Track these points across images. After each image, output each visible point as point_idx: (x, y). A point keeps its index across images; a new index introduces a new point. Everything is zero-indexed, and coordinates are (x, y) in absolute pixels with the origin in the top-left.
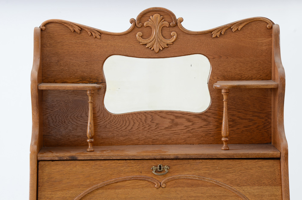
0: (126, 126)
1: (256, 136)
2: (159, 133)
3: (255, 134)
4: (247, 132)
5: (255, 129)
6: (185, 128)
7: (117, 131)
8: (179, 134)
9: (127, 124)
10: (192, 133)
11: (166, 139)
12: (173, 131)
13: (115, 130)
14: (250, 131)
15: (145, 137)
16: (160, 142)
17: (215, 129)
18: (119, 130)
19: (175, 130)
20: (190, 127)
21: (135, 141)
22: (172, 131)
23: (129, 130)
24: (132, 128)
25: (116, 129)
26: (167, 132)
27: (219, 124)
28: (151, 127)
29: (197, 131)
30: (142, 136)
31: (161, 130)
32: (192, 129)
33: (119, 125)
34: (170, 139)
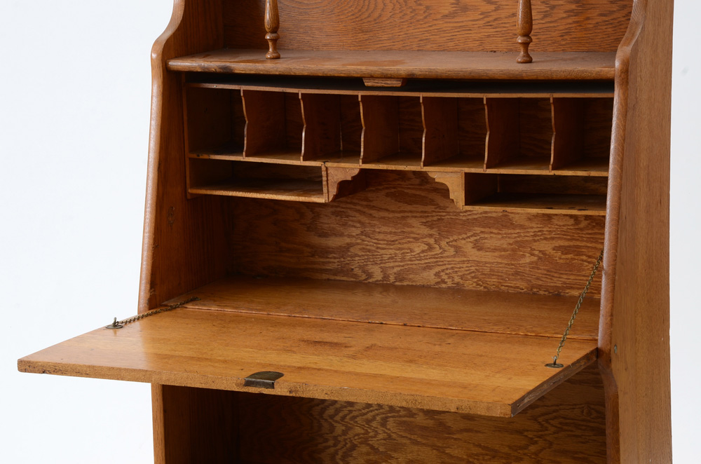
0: (370, 11)
2: (430, 26)
4: (605, 27)
5: (623, 19)
6: (481, 16)
7: (352, 21)
8: (470, 30)
9: (372, 6)
10: (496, 28)
11: (444, 39)
12: (458, 22)
13: (349, 18)
14: (611, 24)
15: (406, 34)
16: (434, 45)
17: (542, 19)
18: (357, 19)
19: (462, 22)
20: (492, 14)
21: (385, 42)
22: (456, 22)
23: (375, 20)
24: (380, 16)
25: (351, 17)
26: (445, 25)
27: (548, 9)
28: (416, 14)
29: (505, 23)
30: (400, 32)
31: (436, 20)
32: (495, 20)
33: (356, 8)
34: (451, 40)
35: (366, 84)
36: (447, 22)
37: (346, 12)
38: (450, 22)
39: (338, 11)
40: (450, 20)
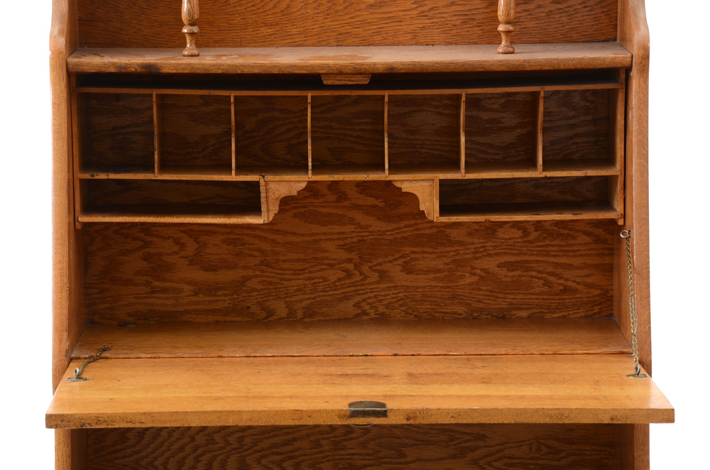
1: (581, 24)
2: (352, 18)
3: (578, 19)
4: (560, 15)
5: (580, 6)
6: (414, 6)
7: (253, 13)
8: (400, 21)
10: (431, 19)
11: (370, 32)
12: (386, 13)
13: (248, 9)
14: (566, 12)
15: (321, 27)
16: (356, 40)
17: (486, 8)
18: (259, 11)
19: (391, 12)
20: (427, 3)
21: (295, 36)
22: (383, 13)
23: (282, 11)
24: (289, 6)
25: (251, 9)
26: (370, 16)
28: (334, 4)
29: (442, 13)
30: (314, 25)
31: (359, 10)
32: (431, 9)
34: (378, 33)
35: (325, 82)
36: (373, 13)
38: (375, 13)
40: (376, 11)
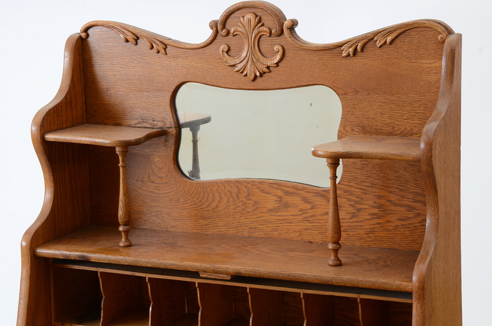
0: (209, 203)
1: (420, 237)
2: (258, 218)
3: (417, 234)
4: (404, 230)
5: (418, 225)
6: (300, 213)
7: (195, 209)
8: (291, 223)
9: (211, 198)
10: (312, 223)
11: (270, 228)
12: (281, 216)
13: (192, 206)
14: (408, 228)
15: (238, 222)
16: (261, 233)
17: (350, 219)
18: (199, 208)
19: (284, 216)
20: (309, 211)
21: (221, 227)
22: (279, 216)
23: (213, 209)
24: (217, 206)
25: (194, 206)
26: (271, 217)
27: (355, 211)
28: (246, 207)
29: (320, 220)
30: (233, 220)
31: (263, 213)
32: (312, 216)
33: (197, 199)
34: (276, 230)
35: (201, 275)
36: (272, 215)
37: (190, 201)
38: (274, 215)
39: (183, 200)
